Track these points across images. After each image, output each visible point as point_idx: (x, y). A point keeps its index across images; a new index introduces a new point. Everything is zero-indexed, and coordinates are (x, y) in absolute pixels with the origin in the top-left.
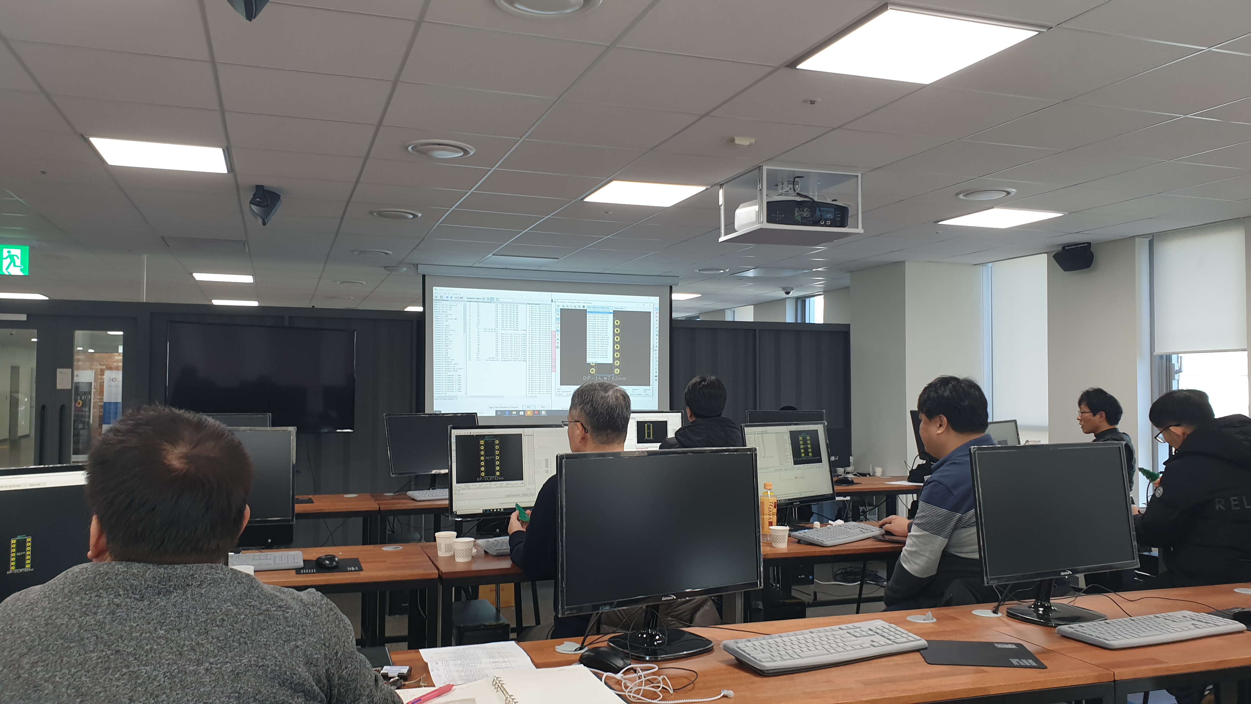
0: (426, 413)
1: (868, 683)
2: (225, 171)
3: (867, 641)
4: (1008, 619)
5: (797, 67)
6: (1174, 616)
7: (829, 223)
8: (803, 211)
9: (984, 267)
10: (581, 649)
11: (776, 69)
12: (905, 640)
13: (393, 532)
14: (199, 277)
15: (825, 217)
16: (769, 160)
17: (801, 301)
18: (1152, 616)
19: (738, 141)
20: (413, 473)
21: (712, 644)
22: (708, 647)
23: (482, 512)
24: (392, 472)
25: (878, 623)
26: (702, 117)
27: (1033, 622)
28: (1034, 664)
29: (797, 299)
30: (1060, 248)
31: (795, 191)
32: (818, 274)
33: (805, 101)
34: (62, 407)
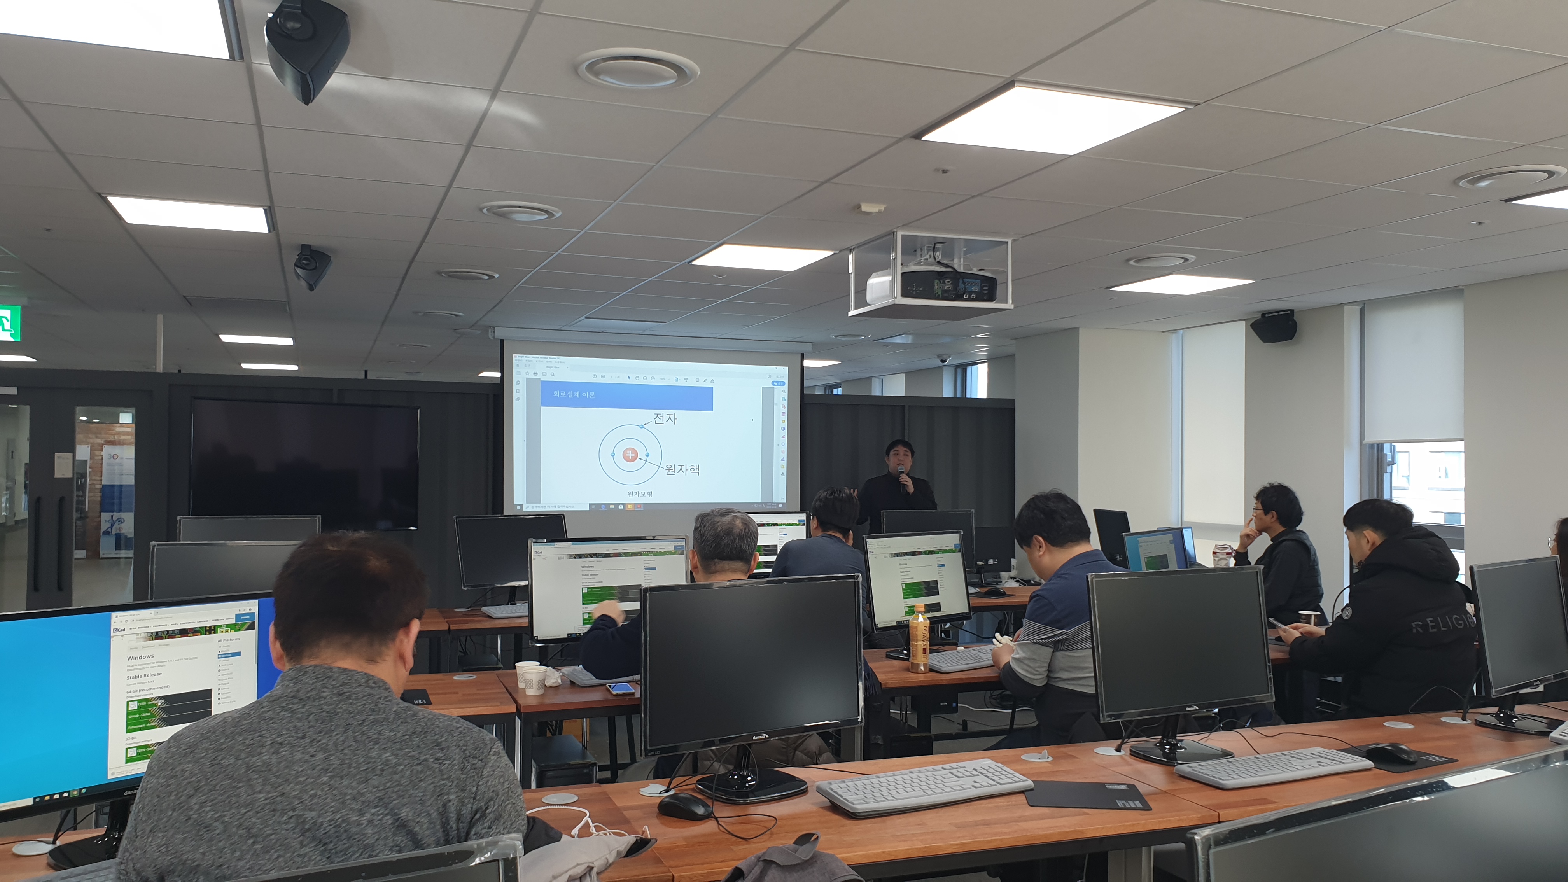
0: (505, 514)
1: (960, 826)
2: (266, 230)
3: (968, 782)
4: (1132, 759)
5: (923, 139)
6: (1302, 753)
7: (973, 296)
8: (944, 283)
9: (1174, 335)
10: (667, 791)
11: (901, 140)
12: (1009, 780)
13: (465, 653)
14: (226, 338)
15: (969, 290)
16: (905, 226)
17: (962, 370)
18: (1279, 754)
19: (865, 208)
20: (488, 585)
21: (806, 786)
22: (802, 788)
23: (566, 636)
24: (464, 584)
25: (985, 763)
26: (823, 183)
27: (1154, 760)
28: (1140, 806)
29: (957, 366)
30: (1259, 316)
31: (935, 259)
32: (981, 340)
33: (937, 170)
34: (62, 499)
